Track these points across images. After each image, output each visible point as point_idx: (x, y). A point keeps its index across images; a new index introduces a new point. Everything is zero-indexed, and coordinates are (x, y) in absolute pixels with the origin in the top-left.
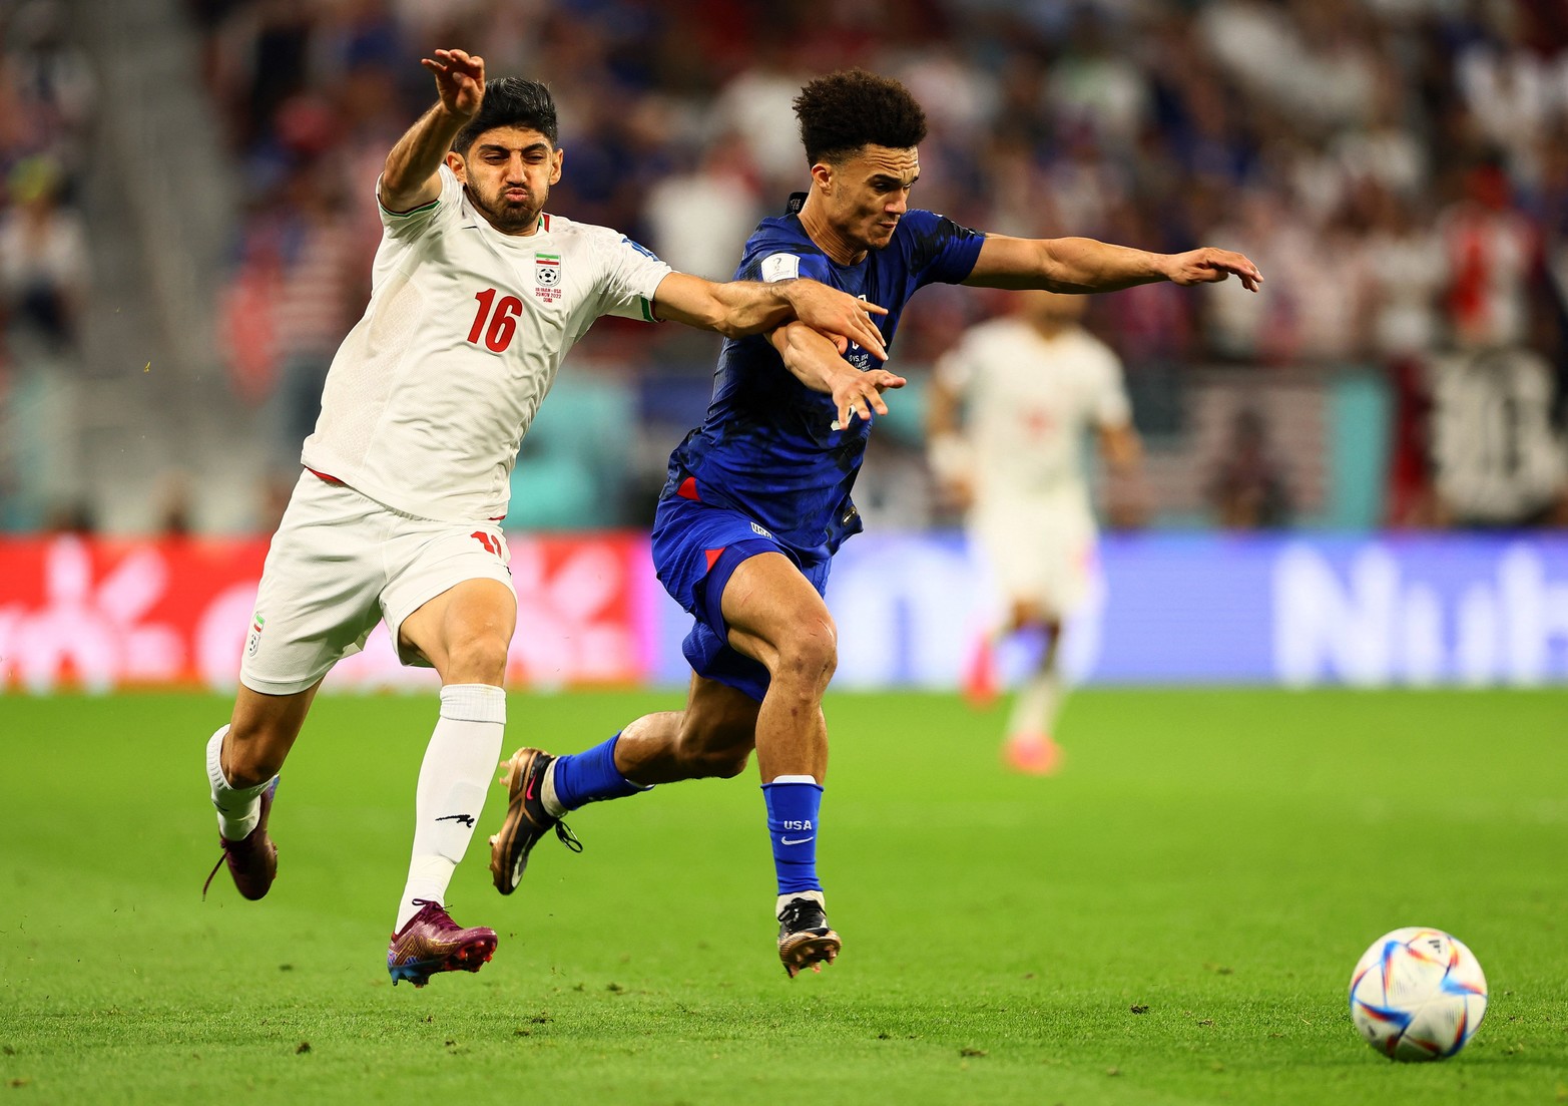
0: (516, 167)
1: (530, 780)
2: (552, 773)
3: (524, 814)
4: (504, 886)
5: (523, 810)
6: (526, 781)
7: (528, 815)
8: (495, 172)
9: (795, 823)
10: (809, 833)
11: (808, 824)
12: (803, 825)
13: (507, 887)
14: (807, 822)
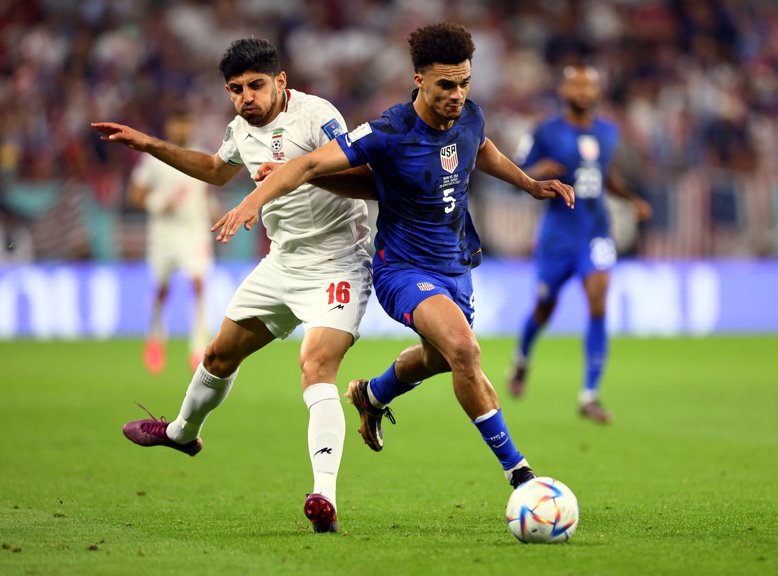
0: (248, 94)
1: (362, 398)
2: (370, 390)
3: (368, 414)
4: (376, 447)
5: (366, 413)
6: (361, 399)
7: (370, 414)
8: (239, 97)
9: (496, 437)
10: (505, 437)
11: (503, 434)
12: (500, 436)
13: (378, 448)
14: (502, 433)
